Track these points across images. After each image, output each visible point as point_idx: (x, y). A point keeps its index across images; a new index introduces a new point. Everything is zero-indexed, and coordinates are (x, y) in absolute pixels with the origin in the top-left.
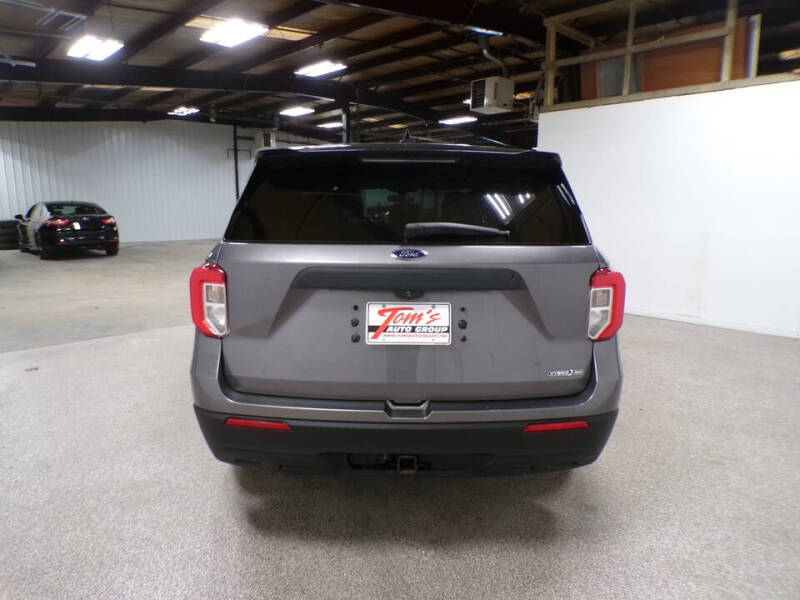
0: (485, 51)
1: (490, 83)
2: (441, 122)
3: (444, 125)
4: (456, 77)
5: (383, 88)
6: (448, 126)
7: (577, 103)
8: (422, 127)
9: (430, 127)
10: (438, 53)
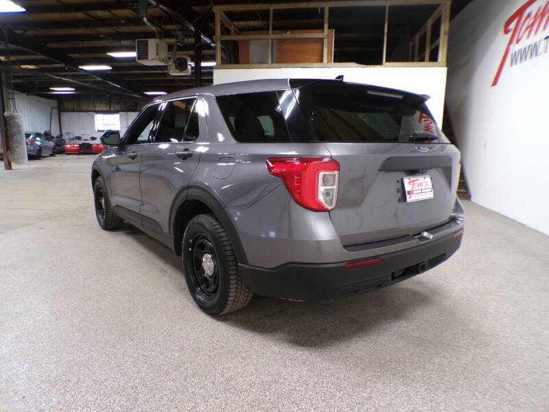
0: (145, 19)
1: (152, 43)
2: (80, 67)
3: (82, 69)
4: (101, 34)
5: (29, 33)
6: (85, 71)
7: (236, 65)
8: (62, 70)
9: (70, 70)
10: (92, 13)
